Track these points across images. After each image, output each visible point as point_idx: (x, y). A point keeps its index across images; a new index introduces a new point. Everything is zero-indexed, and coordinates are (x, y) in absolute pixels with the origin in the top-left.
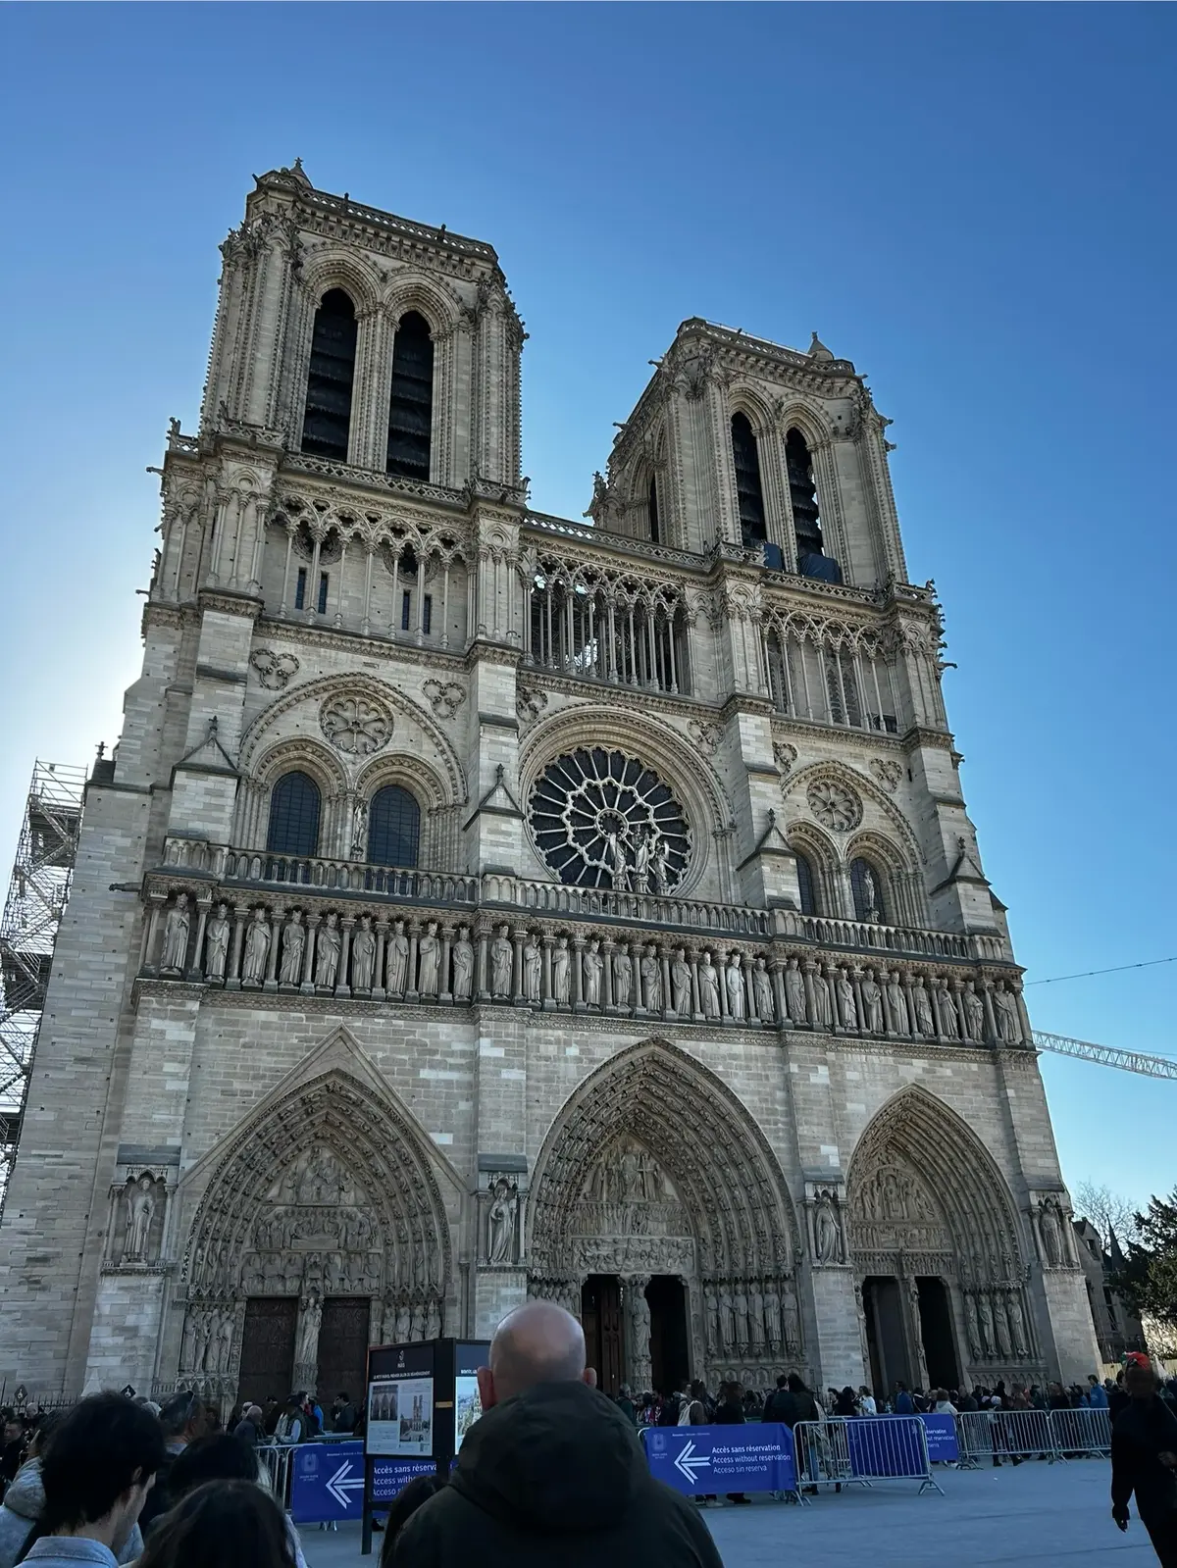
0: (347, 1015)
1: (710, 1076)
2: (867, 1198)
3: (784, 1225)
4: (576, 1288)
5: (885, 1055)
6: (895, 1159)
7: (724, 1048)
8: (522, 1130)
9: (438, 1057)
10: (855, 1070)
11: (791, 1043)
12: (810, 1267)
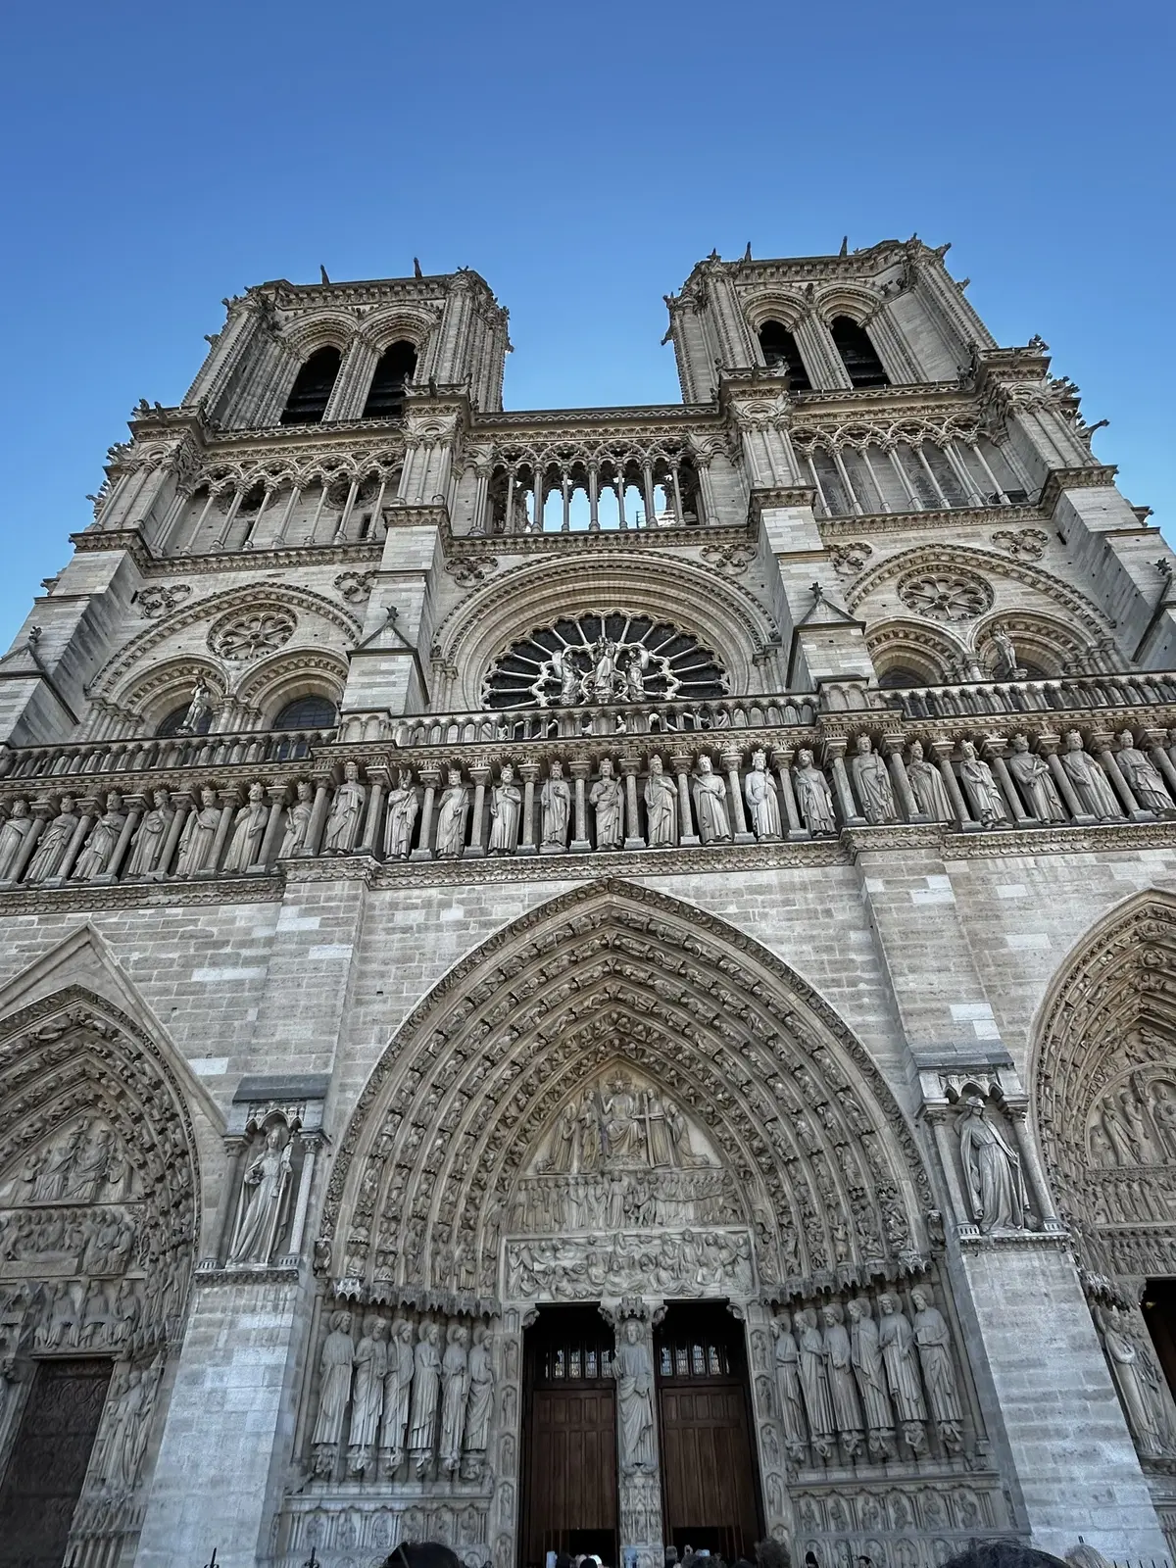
0: (99, 910)
1: (714, 925)
2: (1116, 1127)
3: (897, 1169)
4: (510, 1330)
5: (1076, 852)
6: (1163, 1051)
7: (739, 880)
8: (332, 1033)
9: (228, 950)
10: (1015, 882)
11: (865, 850)
12: (957, 1243)
